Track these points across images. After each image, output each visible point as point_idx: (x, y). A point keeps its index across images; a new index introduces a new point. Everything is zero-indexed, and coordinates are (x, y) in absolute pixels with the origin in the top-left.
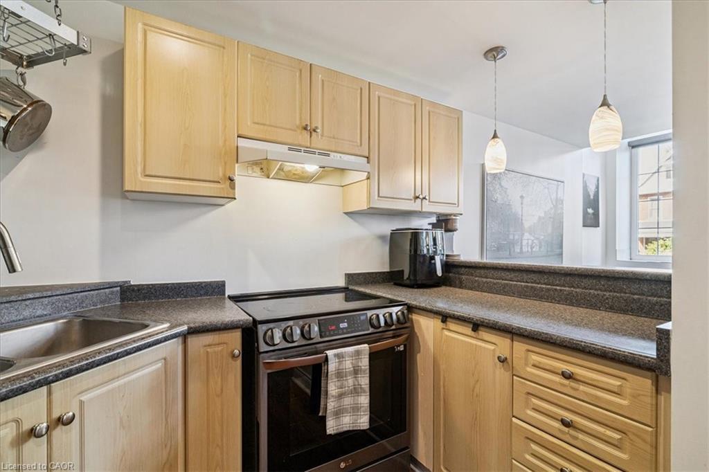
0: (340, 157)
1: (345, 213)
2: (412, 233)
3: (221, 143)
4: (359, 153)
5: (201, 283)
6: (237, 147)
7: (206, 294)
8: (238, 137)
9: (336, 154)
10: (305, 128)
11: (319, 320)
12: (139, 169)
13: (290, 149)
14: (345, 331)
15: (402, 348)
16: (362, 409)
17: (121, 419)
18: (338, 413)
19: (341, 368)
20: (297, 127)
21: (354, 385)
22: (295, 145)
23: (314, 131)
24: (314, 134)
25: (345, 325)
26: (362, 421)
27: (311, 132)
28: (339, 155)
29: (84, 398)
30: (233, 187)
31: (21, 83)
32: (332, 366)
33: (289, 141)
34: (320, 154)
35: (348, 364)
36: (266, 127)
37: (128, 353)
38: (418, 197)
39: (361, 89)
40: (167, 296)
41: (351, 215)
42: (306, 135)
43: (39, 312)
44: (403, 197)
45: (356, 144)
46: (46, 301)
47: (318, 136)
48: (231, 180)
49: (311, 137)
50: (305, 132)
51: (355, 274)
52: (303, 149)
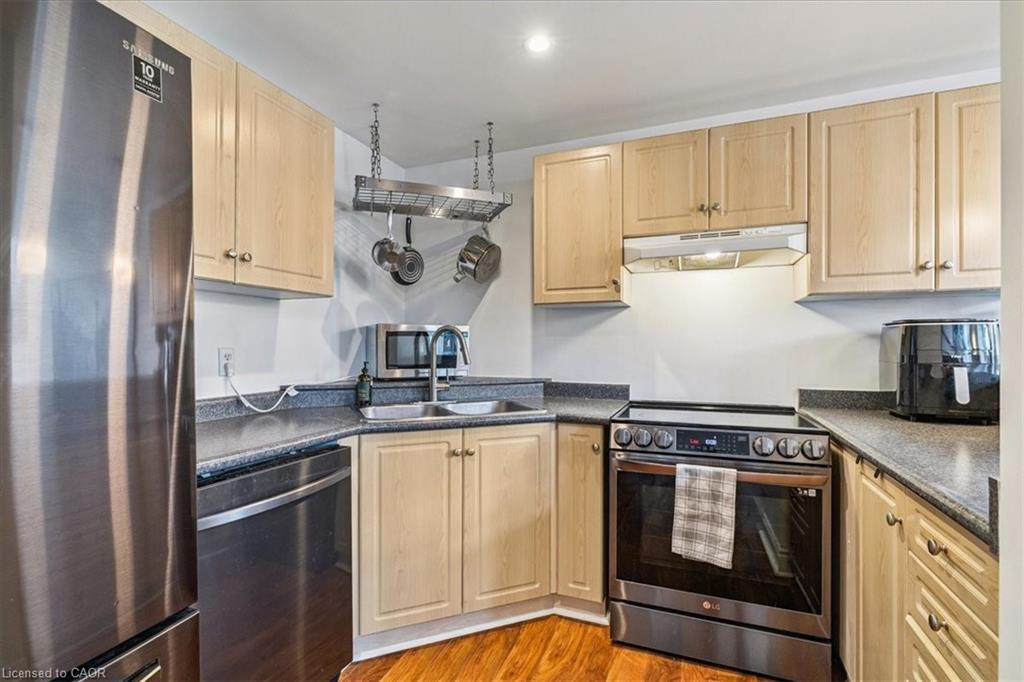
0: (757, 232)
1: (797, 302)
2: (907, 327)
3: (607, 249)
4: (788, 221)
5: (606, 385)
6: (623, 249)
7: (611, 397)
8: (624, 238)
9: (748, 230)
10: (702, 209)
11: (678, 431)
12: (544, 285)
13: (682, 238)
14: (711, 448)
15: (812, 493)
16: (722, 543)
17: (504, 469)
18: (689, 536)
19: (693, 485)
20: (692, 210)
21: (712, 512)
22: (690, 232)
23: (714, 208)
24: (714, 213)
25: (714, 442)
26: (720, 556)
27: (710, 212)
28: (755, 230)
29: (483, 444)
30: (618, 290)
31: (484, 236)
32: (681, 481)
33: (679, 229)
34: (723, 235)
35: (703, 485)
36: (653, 221)
37: (507, 423)
38: (923, 268)
39: (793, 129)
40: (577, 395)
41: (811, 305)
42: (703, 217)
43: (489, 394)
44: (886, 271)
45: (783, 209)
46: (493, 387)
47: (719, 214)
48: (615, 282)
49: (709, 217)
50: (701, 213)
51: (815, 391)
52: (699, 234)
